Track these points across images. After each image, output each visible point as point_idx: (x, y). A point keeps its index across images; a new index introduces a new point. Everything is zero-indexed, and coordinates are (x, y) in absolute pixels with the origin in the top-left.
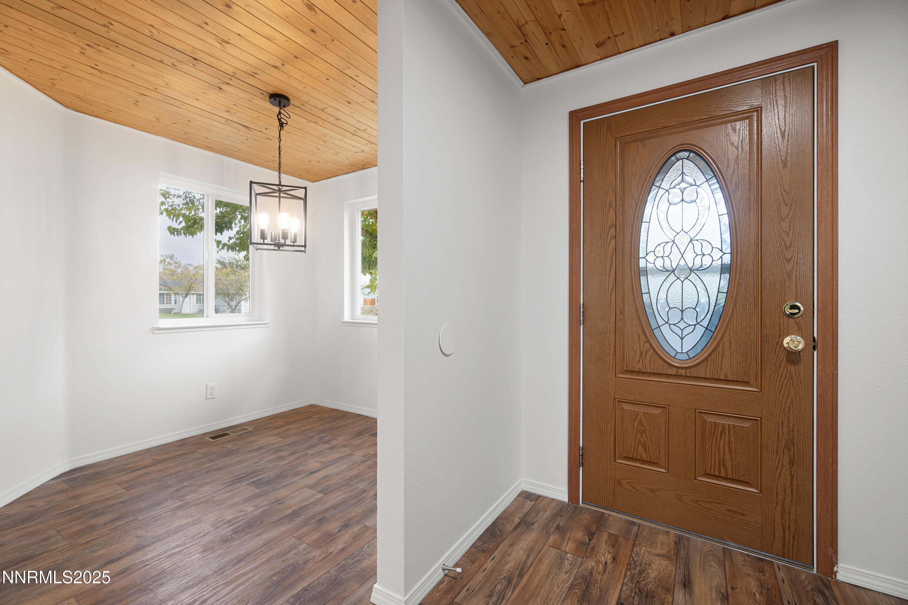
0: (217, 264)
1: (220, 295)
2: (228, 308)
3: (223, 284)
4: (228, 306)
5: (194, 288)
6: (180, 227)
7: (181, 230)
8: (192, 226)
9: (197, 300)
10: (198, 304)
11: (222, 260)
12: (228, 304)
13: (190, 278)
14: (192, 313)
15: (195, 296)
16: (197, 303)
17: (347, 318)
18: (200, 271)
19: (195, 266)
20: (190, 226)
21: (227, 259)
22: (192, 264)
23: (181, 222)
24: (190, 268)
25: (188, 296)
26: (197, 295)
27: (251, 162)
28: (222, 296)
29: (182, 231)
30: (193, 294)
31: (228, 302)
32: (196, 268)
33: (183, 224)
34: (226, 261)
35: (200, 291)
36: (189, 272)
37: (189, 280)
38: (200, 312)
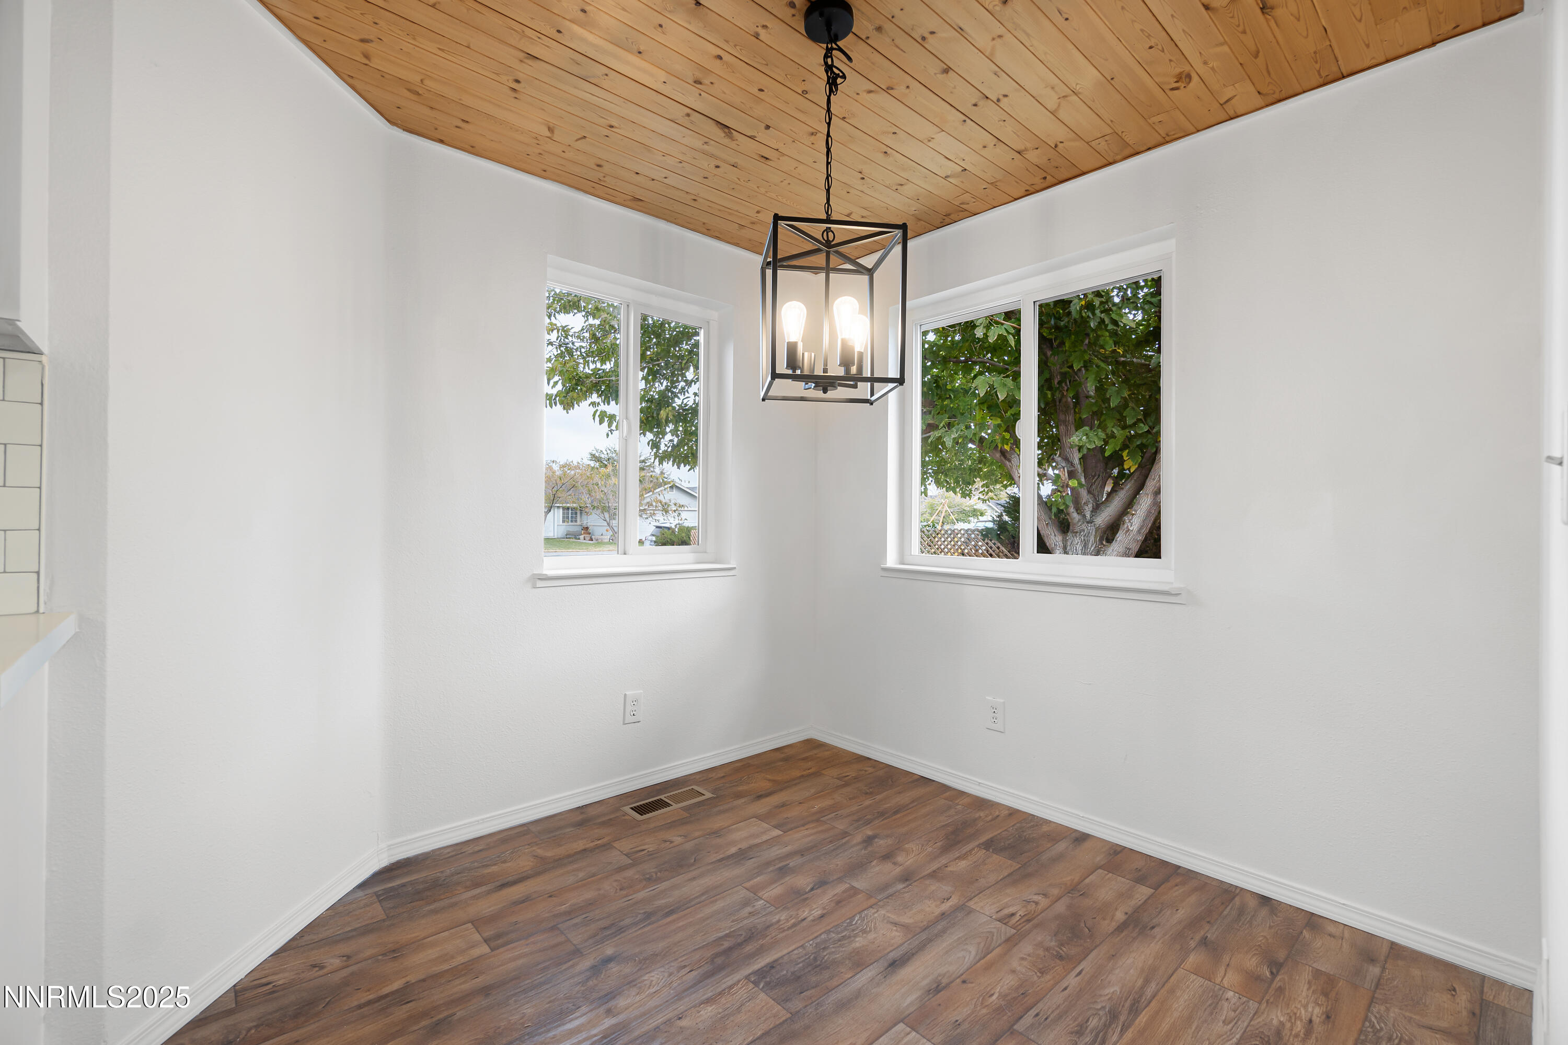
0: (591, 460)
1: (597, 510)
2: (607, 531)
3: (602, 491)
4: (608, 528)
5: (560, 498)
6: (554, 391)
7: (556, 396)
8: (573, 388)
9: (563, 517)
10: (566, 524)
11: (597, 455)
12: (609, 524)
13: (554, 481)
14: (556, 537)
15: (561, 510)
16: (563, 521)
17: (891, 561)
18: (569, 471)
19: (561, 464)
20: (569, 388)
21: (605, 453)
22: (558, 461)
23: (556, 383)
24: (555, 467)
25: (552, 511)
26: (564, 508)
27: (708, 232)
28: (599, 511)
29: (557, 399)
30: (558, 507)
31: (608, 520)
32: (563, 466)
33: (559, 387)
34: (603, 456)
35: (567, 503)
36: (554, 472)
37: (553, 486)
38: (568, 536)
